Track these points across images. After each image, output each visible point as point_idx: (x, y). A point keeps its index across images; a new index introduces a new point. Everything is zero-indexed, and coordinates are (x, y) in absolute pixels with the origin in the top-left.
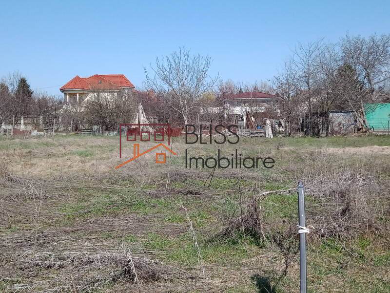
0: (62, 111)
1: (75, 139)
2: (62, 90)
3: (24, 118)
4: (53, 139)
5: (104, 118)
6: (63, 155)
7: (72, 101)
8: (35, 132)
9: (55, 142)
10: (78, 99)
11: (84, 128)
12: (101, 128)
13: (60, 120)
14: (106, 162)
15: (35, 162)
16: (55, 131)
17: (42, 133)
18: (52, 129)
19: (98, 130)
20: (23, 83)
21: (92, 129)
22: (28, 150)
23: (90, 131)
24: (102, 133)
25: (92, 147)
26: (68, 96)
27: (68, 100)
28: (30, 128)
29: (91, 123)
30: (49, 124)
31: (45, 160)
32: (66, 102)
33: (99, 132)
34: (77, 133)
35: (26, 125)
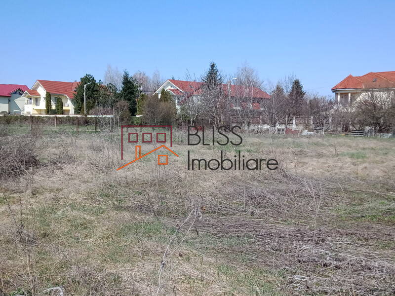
0: (332, 111)
1: (346, 140)
2: (334, 90)
3: (296, 118)
4: (323, 139)
5: (378, 118)
6: (333, 156)
7: (343, 101)
8: (306, 132)
9: (324, 143)
10: (349, 98)
11: (355, 129)
12: (373, 129)
13: (330, 120)
14: (380, 166)
15: (306, 161)
16: (325, 131)
17: (312, 133)
18: (323, 129)
19: (370, 131)
20: (297, 85)
21: (363, 130)
22: (300, 149)
23: (361, 132)
24: (375, 135)
25: (364, 149)
26: (339, 97)
27: (339, 100)
28: (301, 127)
29: (363, 124)
30: (319, 125)
31: (316, 159)
32: (336, 102)
33: (371, 133)
34: (348, 134)
35: (297, 125)
